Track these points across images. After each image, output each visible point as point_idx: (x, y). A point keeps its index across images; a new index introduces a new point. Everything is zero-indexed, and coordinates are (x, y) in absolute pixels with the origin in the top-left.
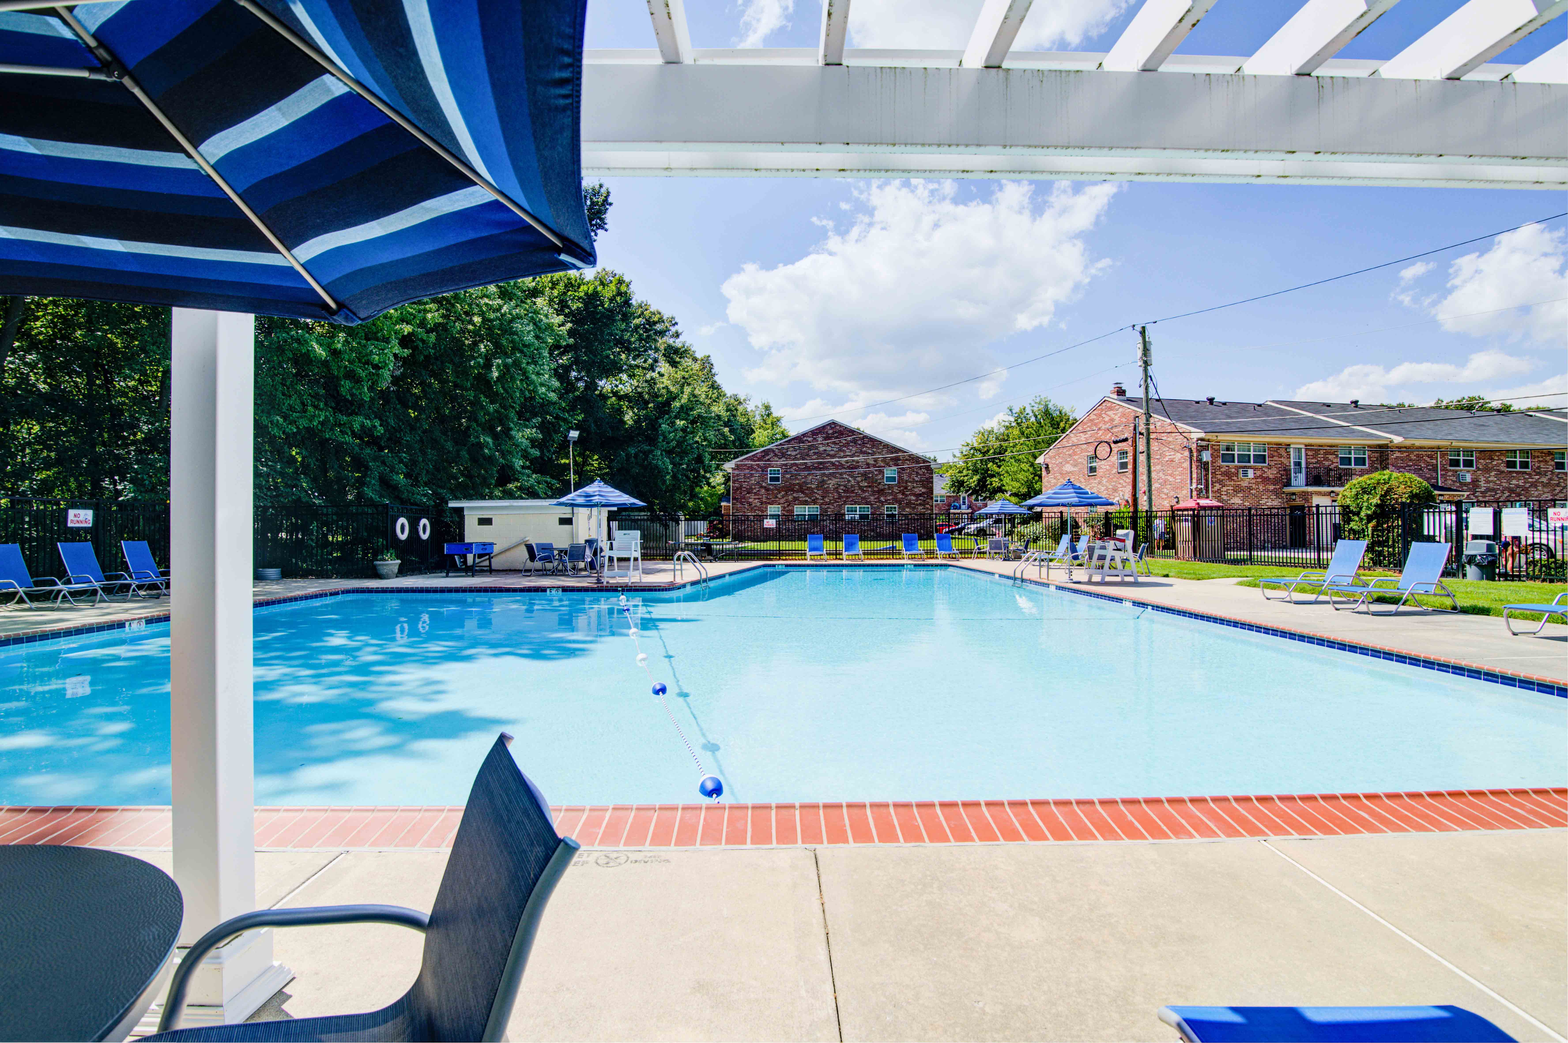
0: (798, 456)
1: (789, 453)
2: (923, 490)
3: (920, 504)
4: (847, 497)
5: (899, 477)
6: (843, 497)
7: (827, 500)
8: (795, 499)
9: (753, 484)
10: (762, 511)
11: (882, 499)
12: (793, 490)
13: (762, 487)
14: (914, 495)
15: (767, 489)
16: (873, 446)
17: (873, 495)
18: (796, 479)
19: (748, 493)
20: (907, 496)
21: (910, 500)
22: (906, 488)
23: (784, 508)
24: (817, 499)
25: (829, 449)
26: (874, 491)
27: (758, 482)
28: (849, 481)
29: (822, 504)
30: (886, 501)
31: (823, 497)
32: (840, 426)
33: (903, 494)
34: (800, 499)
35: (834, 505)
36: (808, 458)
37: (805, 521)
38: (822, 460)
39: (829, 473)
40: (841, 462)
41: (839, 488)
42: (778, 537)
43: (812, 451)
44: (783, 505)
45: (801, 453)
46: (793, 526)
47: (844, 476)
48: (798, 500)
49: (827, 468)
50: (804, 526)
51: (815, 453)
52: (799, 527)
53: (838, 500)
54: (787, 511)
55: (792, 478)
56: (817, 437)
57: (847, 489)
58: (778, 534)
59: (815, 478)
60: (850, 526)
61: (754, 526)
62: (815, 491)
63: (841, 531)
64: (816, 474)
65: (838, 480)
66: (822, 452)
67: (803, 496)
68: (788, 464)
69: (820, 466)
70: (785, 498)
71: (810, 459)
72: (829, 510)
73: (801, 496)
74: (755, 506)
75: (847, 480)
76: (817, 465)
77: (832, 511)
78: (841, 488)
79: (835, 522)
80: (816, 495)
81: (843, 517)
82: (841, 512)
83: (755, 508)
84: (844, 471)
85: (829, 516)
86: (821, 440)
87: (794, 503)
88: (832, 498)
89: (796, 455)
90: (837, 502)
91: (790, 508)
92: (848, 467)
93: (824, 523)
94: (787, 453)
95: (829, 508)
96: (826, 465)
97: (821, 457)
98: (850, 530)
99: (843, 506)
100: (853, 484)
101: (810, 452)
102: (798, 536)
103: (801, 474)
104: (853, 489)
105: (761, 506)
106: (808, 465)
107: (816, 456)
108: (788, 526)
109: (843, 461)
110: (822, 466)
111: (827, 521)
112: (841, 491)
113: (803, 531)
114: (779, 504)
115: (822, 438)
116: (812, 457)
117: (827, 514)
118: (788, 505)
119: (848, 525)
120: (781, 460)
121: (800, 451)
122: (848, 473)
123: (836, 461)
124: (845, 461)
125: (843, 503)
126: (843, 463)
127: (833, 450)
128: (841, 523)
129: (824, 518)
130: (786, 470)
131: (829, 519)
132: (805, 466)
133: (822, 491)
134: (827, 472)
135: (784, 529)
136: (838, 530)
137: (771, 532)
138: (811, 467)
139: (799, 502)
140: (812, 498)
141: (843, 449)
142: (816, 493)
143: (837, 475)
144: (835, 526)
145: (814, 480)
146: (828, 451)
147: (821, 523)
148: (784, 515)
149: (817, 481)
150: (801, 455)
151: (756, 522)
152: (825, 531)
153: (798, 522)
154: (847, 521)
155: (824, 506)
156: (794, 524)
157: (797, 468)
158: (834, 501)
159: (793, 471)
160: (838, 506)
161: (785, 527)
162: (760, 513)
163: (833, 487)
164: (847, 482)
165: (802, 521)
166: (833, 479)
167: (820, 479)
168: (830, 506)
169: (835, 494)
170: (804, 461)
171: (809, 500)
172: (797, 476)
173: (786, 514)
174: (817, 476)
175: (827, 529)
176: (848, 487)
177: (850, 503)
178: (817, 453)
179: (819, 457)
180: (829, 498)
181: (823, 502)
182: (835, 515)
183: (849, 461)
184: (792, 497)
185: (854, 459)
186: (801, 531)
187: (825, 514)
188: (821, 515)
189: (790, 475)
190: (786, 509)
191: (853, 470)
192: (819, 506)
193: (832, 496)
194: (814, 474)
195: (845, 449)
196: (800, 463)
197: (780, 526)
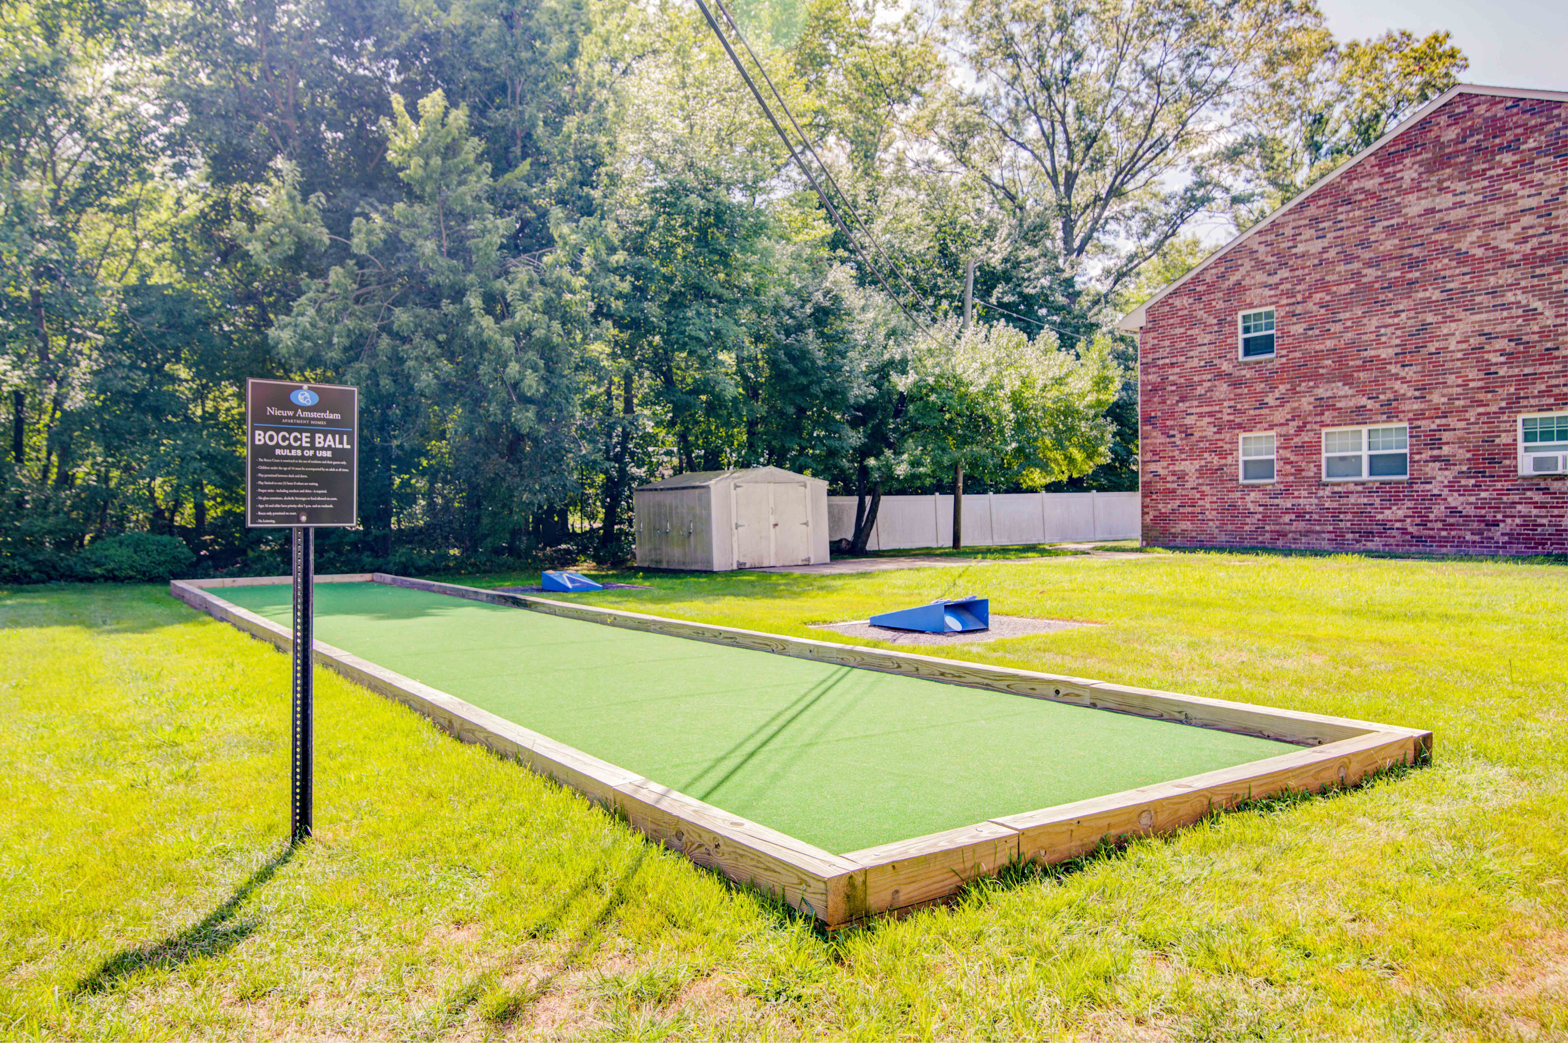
0: (1332, 254)
1: (1300, 249)
4: (1525, 380)
6: (1504, 382)
7: (1437, 398)
8: (1323, 405)
9: (1196, 370)
10: (1223, 455)
12: (1316, 377)
13: (1220, 375)
15: (1236, 383)
18: (1326, 333)
19: (1183, 399)
23: (1287, 438)
24: (1399, 398)
25: (1444, 201)
27: (1210, 363)
28: (1530, 314)
29: (1420, 415)
31: (1423, 390)
32: (1494, 101)
34: (1338, 405)
35: (1467, 415)
36: (1367, 255)
37: (1356, 484)
38: (1415, 252)
39: (1444, 296)
40: (1493, 243)
41: (1487, 348)
42: (1268, 536)
43: (1379, 227)
44: (1283, 430)
45: (1339, 241)
46: (1316, 501)
47: (1510, 297)
48: (1333, 407)
49: (1437, 278)
50: (1352, 500)
51: (1391, 231)
52: (1335, 505)
53: (1481, 396)
54: (1297, 449)
55: (1310, 333)
56: (1400, 167)
57: (1521, 348)
58: (1267, 528)
59: (1390, 321)
60: (1538, 497)
61: (1200, 503)
62: (1394, 369)
63: (1499, 517)
64: (1395, 308)
65: (1484, 316)
66: (1417, 220)
67: (1350, 392)
68: (1298, 288)
69: (1409, 276)
70: (1288, 407)
71: (1372, 255)
72: (1446, 436)
73: (1342, 393)
74: (1202, 439)
75: (1520, 312)
76: (1398, 274)
77: (1460, 441)
78: (1497, 347)
79: (1473, 481)
80: (1397, 385)
81: (1507, 462)
82: (1497, 441)
83: (1201, 445)
84: (1507, 276)
85: (1447, 462)
86: (1415, 175)
87: (1318, 419)
88: (1459, 390)
89: (1325, 250)
90: (1481, 403)
91: (1306, 437)
92: (1525, 258)
93: (1428, 487)
94: (1294, 251)
95: (1447, 428)
96: (1432, 267)
97: (1414, 242)
98: (1535, 512)
99: (1505, 418)
100: (1549, 322)
101: (1371, 230)
102: (1333, 536)
103: (1342, 316)
104: (1549, 345)
105: (1218, 436)
106: (1364, 280)
107: (1396, 241)
108: (1301, 501)
109: (1503, 239)
110: (1417, 274)
111: (1439, 479)
112: (1494, 360)
113: (1349, 516)
114: (1271, 427)
115: (1416, 167)
116: (1381, 248)
117: (1436, 452)
118: (1300, 429)
119: (1529, 494)
120: (1275, 279)
121: (1339, 233)
122: (1523, 283)
123: (1472, 243)
124: (1511, 236)
125: (1503, 404)
126: (1502, 247)
127: (1461, 204)
128: (1499, 485)
129: (1427, 469)
130: (1292, 308)
131: (1446, 473)
132: (1352, 286)
133: (1419, 368)
134: (1437, 292)
135: (1287, 511)
136: (1483, 512)
137: (1248, 520)
138: (1376, 285)
139: (1336, 414)
140: (1382, 397)
141: (1505, 187)
142: (1396, 377)
143: (1478, 299)
144: (1472, 499)
145: (1389, 330)
146: (1440, 211)
147: (1415, 487)
148: (1287, 462)
149: (1399, 333)
150: (1339, 249)
151: (1204, 488)
152: (1432, 517)
153: (1334, 484)
154: (1524, 478)
155: (1427, 425)
156: (1321, 493)
157: (1328, 298)
158: (1468, 402)
159: (1315, 308)
160: (1484, 419)
161: (1289, 505)
162: (1216, 461)
163: (1464, 346)
164: (1520, 321)
165: (1346, 483)
166: (1462, 315)
167: (1410, 322)
168: (1452, 422)
169: (1473, 374)
170: (1349, 267)
171: (1370, 404)
172: (1327, 326)
173: (1293, 458)
174: (1397, 313)
175: (1438, 510)
176: (1525, 338)
177: (1533, 402)
178: (1399, 227)
179: (1406, 244)
180: (1445, 391)
181: (1423, 406)
182: (1469, 455)
183: (1530, 232)
184: (1312, 399)
185: (1557, 218)
186: (1342, 516)
187: (1430, 453)
188: (1417, 457)
189: (1305, 326)
190: (1292, 443)
191: (1549, 269)
192: (1406, 424)
193: (1460, 381)
194: (1388, 309)
195: (1514, 186)
196: (1336, 277)
197: (1276, 501)
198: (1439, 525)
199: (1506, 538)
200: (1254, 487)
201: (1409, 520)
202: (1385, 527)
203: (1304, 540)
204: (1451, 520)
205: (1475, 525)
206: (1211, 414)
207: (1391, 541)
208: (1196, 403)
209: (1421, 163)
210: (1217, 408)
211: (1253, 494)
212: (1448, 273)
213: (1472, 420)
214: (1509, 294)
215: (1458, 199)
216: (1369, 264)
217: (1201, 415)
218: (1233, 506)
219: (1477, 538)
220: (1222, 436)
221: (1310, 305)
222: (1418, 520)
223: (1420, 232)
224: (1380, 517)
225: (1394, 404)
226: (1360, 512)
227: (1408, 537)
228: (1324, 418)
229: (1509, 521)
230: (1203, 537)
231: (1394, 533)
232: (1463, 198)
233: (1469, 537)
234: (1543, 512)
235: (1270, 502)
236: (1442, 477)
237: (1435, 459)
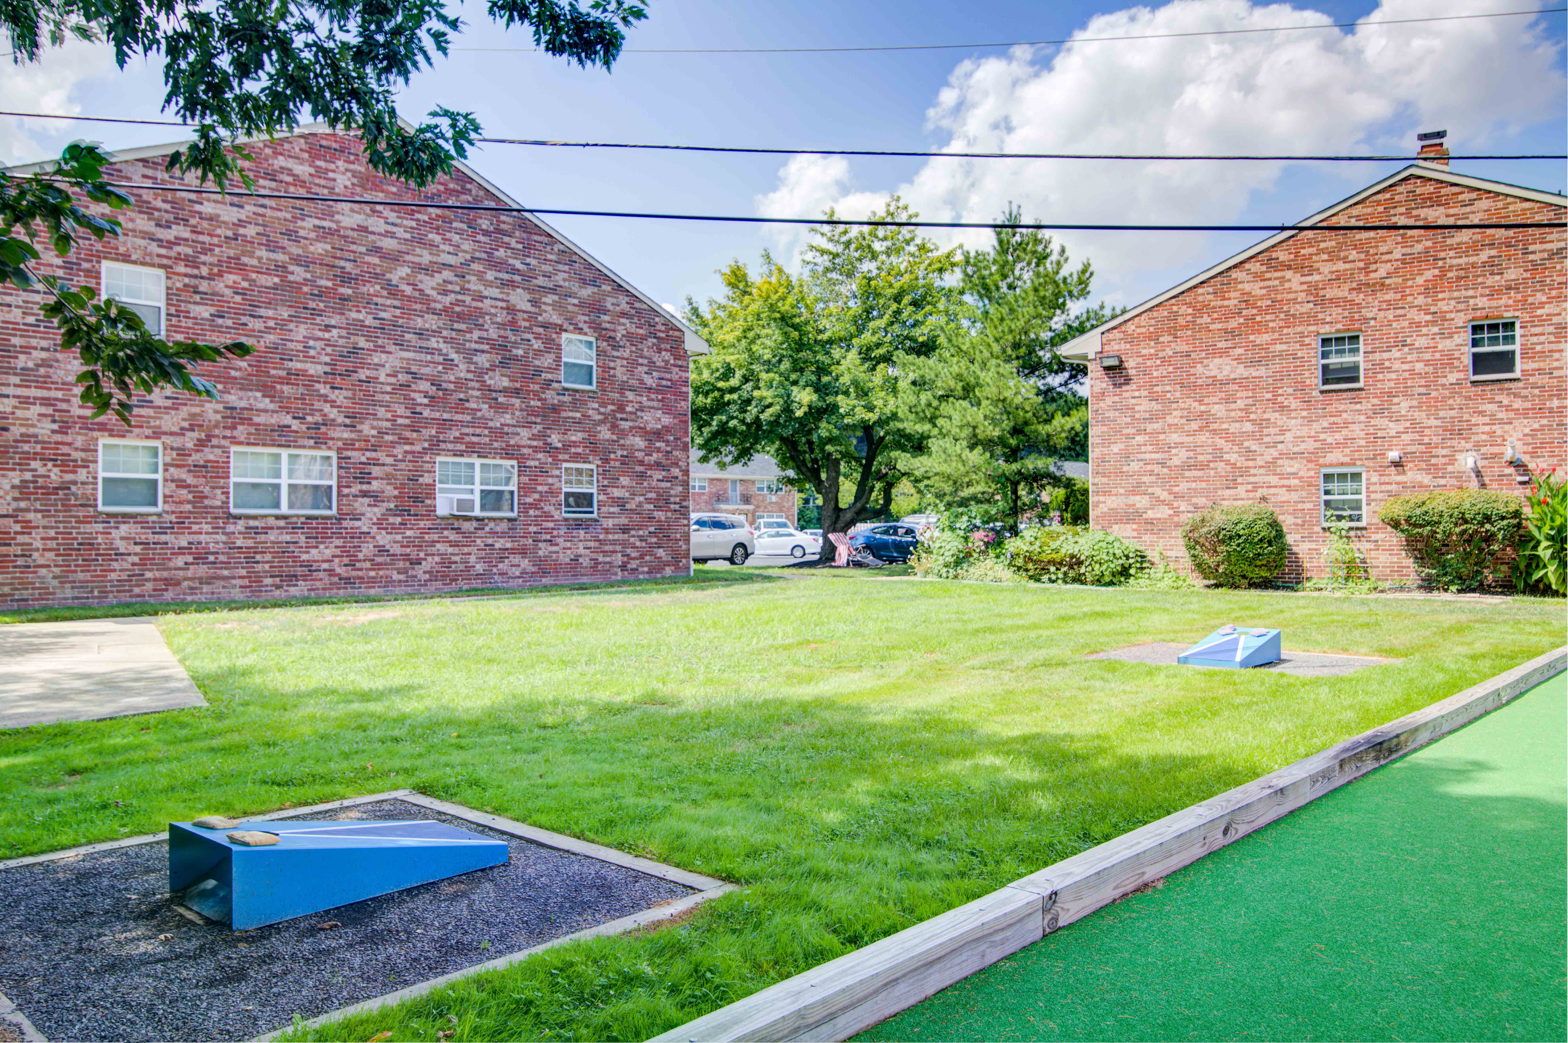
0: (250, 231)
2: (667, 420)
3: (658, 465)
4: (444, 425)
5: (605, 369)
6: (427, 423)
7: (367, 429)
8: (235, 417)
10: (66, 464)
11: (555, 439)
14: (643, 432)
16: (528, 248)
17: (529, 425)
18: (241, 327)
20: (623, 434)
21: (632, 449)
22: (621, 408)
23: (181, 452)
24: (328, 422)
25: (377, 224)
26: (532, 412)
28: (449, 364)
29: (349, 445)
30: (566, 447)
31: (354, 418)
33: (614, 427)
34: (256, 420)
35: (395, 451)
36: (295, 250)
37: (278, 517)
38: (349, 266)
39: (377, 323)
40: (421, 286)
41: (414, 387)
42: (149, 586)
43: (310, 223)
44: (177, 442)
45: (260, 220)
46: (224, 538)
47: (433, 343)
48: (249, 421)
49: (368, 302)
50: (272, 536)
51: (324, 234)
52: (250, 543)
53: (408, 434)
54: (197, 469)
55: (220, 321)
56: (332, 166)
57: (441, 393)
58: (149, 575)
59: (320, 334)
60: (453, 536)
61: (21, 539)
62: (324, 389)
63: (422, 555)
64: (327, 321)
65: (411, 355)
66: (350, 233)
67: (272, 406)
68: (203, 258)
69: (342, 290)
70: (185, 411)
71: (300, 252)
72: (376, 471)
73: (261, 406)
74: (26, 438)
75: (441, 359)
76: (330, 284)
77: (388, 477)
78: (422, 388)
79: (399, 519)
80: (327, 408)
81: (428, 502)
82: (421, 480)
83: (26, 447)
84: (431, 322)
85: (376, 498)
86: (348, 183)
87: (228, 433)
88: (388, 424)
89: (241, 223)
90: (408, 441)
91: (210, 454)
92: (445, 310)
93: (357, 524)
94: (197, 207)
95: (376, 463)
96: (365, 289)
97: (346, 255)
98: (450, 550)
99: (427, 458)
100: (462, 375)
101: (300, 223)
102: (246, 582)
103: (262, 312)
104: (462, 396)
105: (59, 438)
106: (291, 278)
107: (328, 247)
108: (203, 538)
109: (428, 284)
110: (350, 291)
111: (368, 515)
112: (419, 400)
113: (268, 557)
114: (157, 434)
115: (349, 174)
116: (312, 248)
117: (365, 487)
118: (201, 444)
119: (446, 533)
120: (169, 235)
121: (261, 210)
122: (445, 333)
123: (402, 278)
124: (434, 285)
125: (426, 445)
126: (428, 292)
127: (392, 235)
128: (422, 524)
129: (357, 505)
130: (194, 282)
131: (376, 509)
132: (277, 280)
133: (349, 394)
134: (370, 317)
135: (182, 550)
136: (408, 550)
137: (115, 565)
138: (305, 289)
139: (252, 430)
140: (309, 419)
141: (430, 236)
142: (325, 399)
143: (408, 336)
144: (399, 537)
145: (319, 344)
146: (373, 233)
147: (345, 524)
148: (181, 484)
149: (329, 350)
150: (260, 229)
151: (31, 516)
152: (361, 556)
153: (248, 517)
154: (443, 518)
155: (357, 456)
156: (230, 528)
157: (245, 284)
158: (395, 438)
159: (228, 292)
160: (409, 457)
161: (184, 544)
162: (55, 475)
163: (393, 380)
164: (440, 368)
165: (266, 516)
166: (392, 348)
167: (341, 342)
168: (382, 456)
169: (401, 410)
170: (273, 256)
171: (295, 425)
172: (244, 319)
173: (190, 480)
174: (328, 328)
175: (367, 550)
176: (444, 385)
177: (450, 446)
178: (331, 232)
179: (339, 254)
180: (375, 423)
181: (353, 436)
182: (396, 492)
183: (450, 287)
184: (220, 407)
185: (469, 282)
186: (258, 557)
187: (359, 487)
188: (346, 491)
189: (213, 310)
190: (190, 461)
191: (463, 327)
192: (333, 454)
193: (389, 415)
194: (318, 320)
195: (437, 239)
196: (255, 262)
197: (163, 538)
198: (368, 565)
199: (427, 576)
200: (126, 517)
201: (337, 560)
202: (310, 568)
203: (206, 588)
204: (379, 560)
205: (401, 564)
206: (46, 402)
207: (318, 584)
208: (16, 380)
209: (354, 174)
210: (60, 394)
211: (123, 527)
212: (380, 300)
213: (400, 457)
214: (433, 340)
215: (390, 228)
216: (297, 260)
217: (26, 401)
218: (89, 545)
219: (402, 577)
220: (69, 439)
221: (219, 286)
222: (346, 560)
223: (353, 247)
224: (304, 557)
225: (323, 429)
226: (283, 552)
227: (336, 579)
228: (235, 433)
229: (429, 559)
230: (26, 594)
231: (321, 575)
232: (394, 229)
233: (396, 577)
234: (456, 550)
235: (152, 538)
236: (374, 513)
237: (364, 494)
